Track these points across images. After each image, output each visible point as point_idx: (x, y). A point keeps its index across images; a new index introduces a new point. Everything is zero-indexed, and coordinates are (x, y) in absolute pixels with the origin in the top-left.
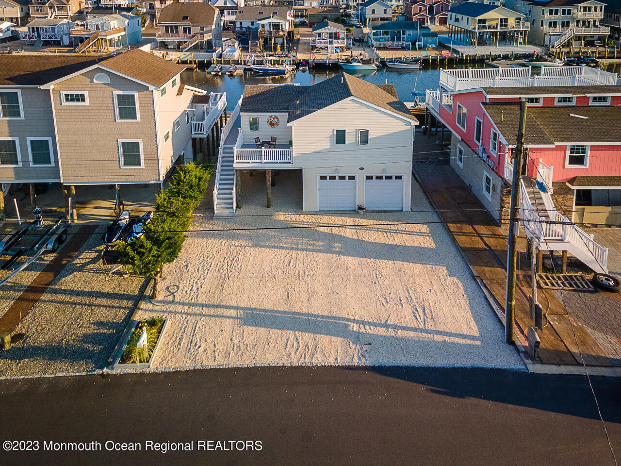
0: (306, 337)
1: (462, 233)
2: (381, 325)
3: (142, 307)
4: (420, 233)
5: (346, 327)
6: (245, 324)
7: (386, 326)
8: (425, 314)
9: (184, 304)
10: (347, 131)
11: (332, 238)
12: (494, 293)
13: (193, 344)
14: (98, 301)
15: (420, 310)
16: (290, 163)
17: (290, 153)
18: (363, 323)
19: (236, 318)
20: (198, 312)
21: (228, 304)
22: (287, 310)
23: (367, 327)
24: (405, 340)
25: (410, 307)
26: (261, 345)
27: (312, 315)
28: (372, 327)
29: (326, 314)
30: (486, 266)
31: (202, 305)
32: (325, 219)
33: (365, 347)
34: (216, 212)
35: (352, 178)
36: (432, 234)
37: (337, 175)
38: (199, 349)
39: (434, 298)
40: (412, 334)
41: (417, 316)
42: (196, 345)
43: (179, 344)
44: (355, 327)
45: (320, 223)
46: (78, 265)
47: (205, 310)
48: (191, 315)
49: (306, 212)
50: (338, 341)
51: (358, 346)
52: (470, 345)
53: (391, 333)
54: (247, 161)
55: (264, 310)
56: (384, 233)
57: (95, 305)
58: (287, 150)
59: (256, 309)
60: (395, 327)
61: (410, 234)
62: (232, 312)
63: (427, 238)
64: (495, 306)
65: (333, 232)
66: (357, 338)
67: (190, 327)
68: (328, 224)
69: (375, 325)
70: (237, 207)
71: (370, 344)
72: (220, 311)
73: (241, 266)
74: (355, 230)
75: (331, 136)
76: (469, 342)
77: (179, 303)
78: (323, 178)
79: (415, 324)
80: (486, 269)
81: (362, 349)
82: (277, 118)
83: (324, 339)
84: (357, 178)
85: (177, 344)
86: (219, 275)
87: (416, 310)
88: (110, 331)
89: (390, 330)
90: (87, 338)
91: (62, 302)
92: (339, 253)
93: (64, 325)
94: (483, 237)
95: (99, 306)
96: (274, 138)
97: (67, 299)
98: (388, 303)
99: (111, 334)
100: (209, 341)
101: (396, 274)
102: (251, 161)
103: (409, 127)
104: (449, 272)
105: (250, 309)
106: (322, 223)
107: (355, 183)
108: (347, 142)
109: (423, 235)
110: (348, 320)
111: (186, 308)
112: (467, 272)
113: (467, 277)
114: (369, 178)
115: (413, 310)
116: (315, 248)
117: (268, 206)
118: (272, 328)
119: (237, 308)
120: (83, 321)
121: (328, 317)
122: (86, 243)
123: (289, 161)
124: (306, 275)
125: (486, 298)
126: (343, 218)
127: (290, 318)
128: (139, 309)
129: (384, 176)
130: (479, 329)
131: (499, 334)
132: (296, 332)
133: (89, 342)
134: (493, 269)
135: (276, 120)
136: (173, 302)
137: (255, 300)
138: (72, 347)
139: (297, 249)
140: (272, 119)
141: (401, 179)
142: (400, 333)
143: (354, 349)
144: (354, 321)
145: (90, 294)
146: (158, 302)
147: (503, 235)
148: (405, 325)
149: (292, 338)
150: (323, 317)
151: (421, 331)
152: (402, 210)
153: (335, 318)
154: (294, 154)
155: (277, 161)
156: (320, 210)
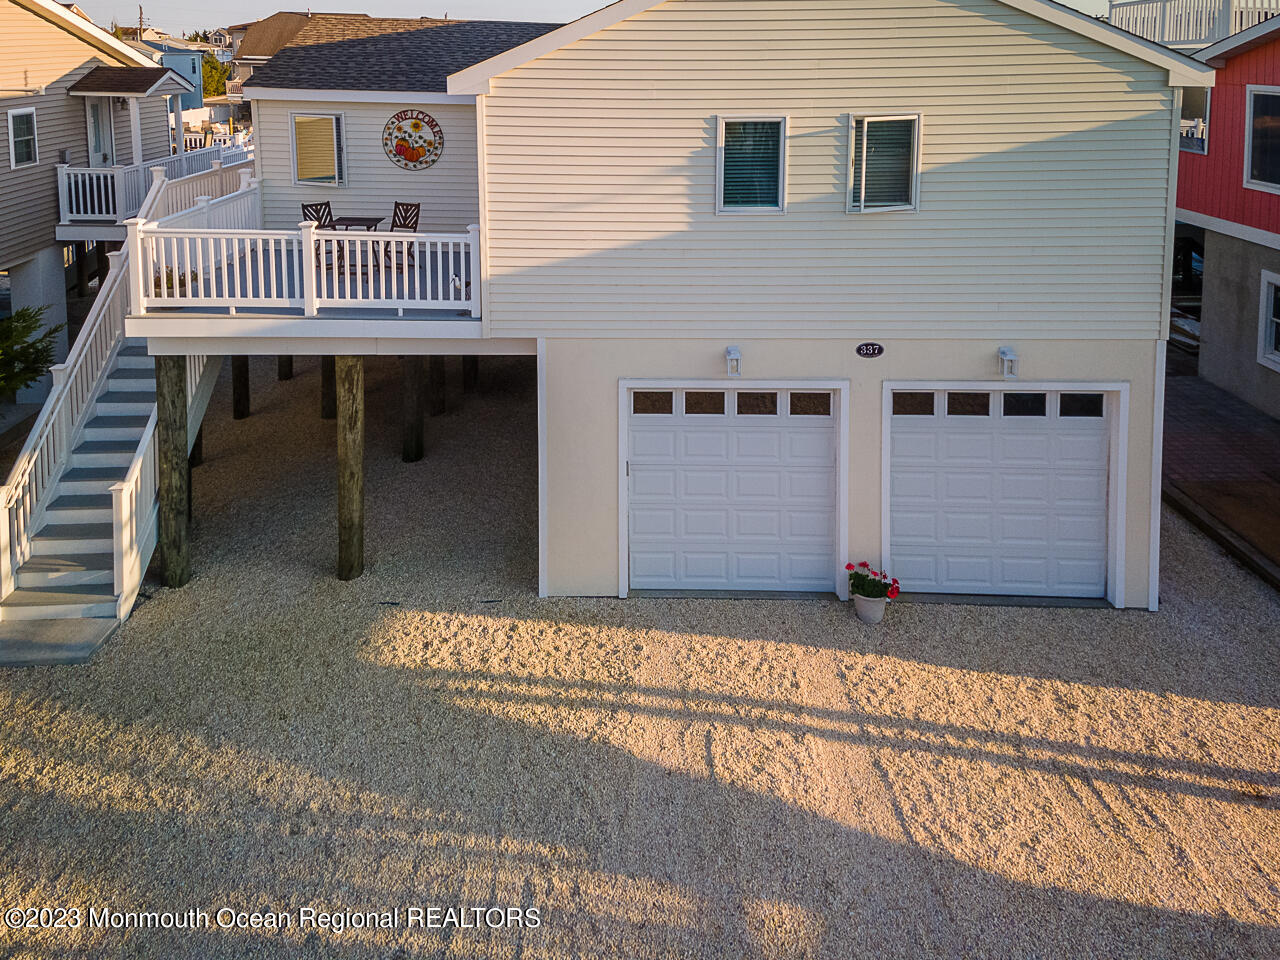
10: (788, 131)
16: (464, 314)
17: (462, 261)
32: (663, 655)
35: (813, 404)
37: (730, 387)
45: (628, 686)
49: (554, 601)
54: (214, 301)
58: (451, 239)
65: (719, 769)
68: (683, 694)
70: (157, 576)
74: (862, 751)
75: (698, 155)
78: (651, 402)
82: (432, 124)
84: (844, 406)
96: (407, 207)
102: (239, 301)
103: (1152, 103)
106: (647, 691)
107: (832, 433)
108: (788, 193)
114: (910, 404)
117: (347, 568)
123: (462, 305)
126: (770, 647)
129: (997, 389)
135: (427, 133)
140: (407, 125)
141: (1099, 413)
154: (489, 265)
155: (394, 303)
156: (633, 593)
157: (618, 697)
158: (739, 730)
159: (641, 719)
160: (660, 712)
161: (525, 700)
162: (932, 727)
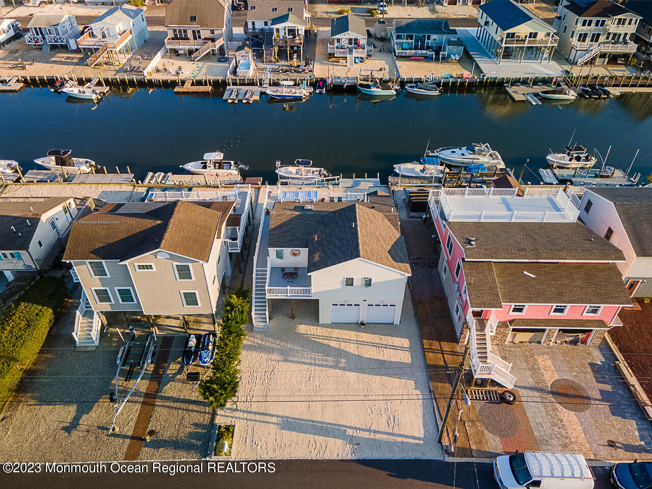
0: (320, 439)
1: (431, 349)
2: (366, 430)
3: (218, 413)
4: (403, 347)
5: (345, 432)
6: (283, 429)
7: (369, 431)
8: (394, 422)
9: (243, 411)
10: (355, 279)
11: (340, 353)
12: (439, 405)
13: (254, 443)
14: (191, 407)
15: (392, 418)
16: (309, 296)
17: (309, 291)
18: (356, 429)
19: (277, 424)
20: (253, 419)
21: (271, 413)
22: (308, 419)
23: (358, 432)
24: (379, 441)
25: (386, 416)
26: (293, 445)
27: (324, 423)
28: (361, 432)
29: (333, 422)
30: (440, 382)
31: (256, 413)
33: (356, 447)
34: (254, 324)
35: (357, 305)
36: (411, 349)
37: (346, 303)
38: (258, 447)
39: (402, 409)
40: (384, 437)
41: (389, 423)
42: (255, 444)
43: (246, 442)
44: (350, 432)
45: (331, 337)
46: (170, 376)
47: (258, 417)
48: (249, 420)
49: (321, 324)
50: (339, 441)
51: (351, 445)
52: (417, 444)
53: (372, 436)
54: (276, 294)
55: (294, 418)
56: (378, 348)
57: (189, 410)
58: (308, 288)
59: (289, 418)
60: (375, 432)
61: (395, 349)
62: (274, 420)
63: (407, 352)
64: (437, 416)
65: (341, 348)
66: (351, 440)
67: (250, 430)
68: (337, 338)
69: (363, 430)
70: (270, 318)
71: (358, 444)
72: (267, 418)
73: (277, 380)
74: (357, 345)
75: (342, 281)
76: (417, 441)
77: (241, 411)
78: (335, 305)
79: (387, 430)
80: (439, 384)
81: (353, 447)
83: (331, 441)
84: (361, 305)
85: (244, 442)
86: (263, 388)
87: (390, 419)
88: (203, 431)
89: (371, 433)
90: (191, 435)
91: (169, 407)
92: (344, 369)
93: (176, 425)
94: (445, 354)
95: (193, 411)
97: (172, 404)
98: (372, 413)
99: (205, 433)
100: (263, 441)
101: (381, 388)
102: (279, 294)
103: (404, 277)
104: (416, 386)
105: (286, 417)
106: (334, 338)
107: (360, 308)
108: (354, 285)
109: (405, 350)
110: (346, 427)
111: (245, 414)
112: (427, 385)
113: (427, 390)
114: (370, 305)
115: (388, 418)
116: (328, 364)
117: (293, 319)
118: (300, 432)
119: (278, 416)
120: (185, 422)
121: (335, 425)
122: (170, 355)
124: (321, 390)
125: (434, 408)
127: (311, 425)
128: (217, 415)
129: (382, 304)
130: (425, 432)
131: (435, 436)
132: (315, 436)
133: (194, 439)
134: (444, 384)
136: (236, 410)
137: (288, 410)
138: (184, 441)
139: (315, 365)
141: (394, 306)
142: (378, 436)
143: (348, 448)
144: (350, 427)
145: (185, 401)
146: (227, 409)
147: (458, 352)
148: (381, 430)
149: (312, 440)
150: (331, 424)
151: (390, 434)
152: (393, 324)
153: (339, 425)
154: (313, 291)
155: (300, 295)
156: (332, 323)
157: (330, 338)
158: (344, 343)
159: (333, 341)
160: (335, 340)
161: (319, 339)
162: (365, 342)
